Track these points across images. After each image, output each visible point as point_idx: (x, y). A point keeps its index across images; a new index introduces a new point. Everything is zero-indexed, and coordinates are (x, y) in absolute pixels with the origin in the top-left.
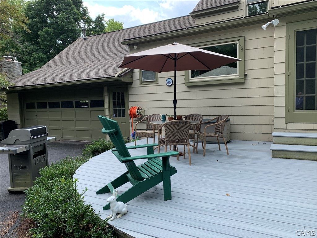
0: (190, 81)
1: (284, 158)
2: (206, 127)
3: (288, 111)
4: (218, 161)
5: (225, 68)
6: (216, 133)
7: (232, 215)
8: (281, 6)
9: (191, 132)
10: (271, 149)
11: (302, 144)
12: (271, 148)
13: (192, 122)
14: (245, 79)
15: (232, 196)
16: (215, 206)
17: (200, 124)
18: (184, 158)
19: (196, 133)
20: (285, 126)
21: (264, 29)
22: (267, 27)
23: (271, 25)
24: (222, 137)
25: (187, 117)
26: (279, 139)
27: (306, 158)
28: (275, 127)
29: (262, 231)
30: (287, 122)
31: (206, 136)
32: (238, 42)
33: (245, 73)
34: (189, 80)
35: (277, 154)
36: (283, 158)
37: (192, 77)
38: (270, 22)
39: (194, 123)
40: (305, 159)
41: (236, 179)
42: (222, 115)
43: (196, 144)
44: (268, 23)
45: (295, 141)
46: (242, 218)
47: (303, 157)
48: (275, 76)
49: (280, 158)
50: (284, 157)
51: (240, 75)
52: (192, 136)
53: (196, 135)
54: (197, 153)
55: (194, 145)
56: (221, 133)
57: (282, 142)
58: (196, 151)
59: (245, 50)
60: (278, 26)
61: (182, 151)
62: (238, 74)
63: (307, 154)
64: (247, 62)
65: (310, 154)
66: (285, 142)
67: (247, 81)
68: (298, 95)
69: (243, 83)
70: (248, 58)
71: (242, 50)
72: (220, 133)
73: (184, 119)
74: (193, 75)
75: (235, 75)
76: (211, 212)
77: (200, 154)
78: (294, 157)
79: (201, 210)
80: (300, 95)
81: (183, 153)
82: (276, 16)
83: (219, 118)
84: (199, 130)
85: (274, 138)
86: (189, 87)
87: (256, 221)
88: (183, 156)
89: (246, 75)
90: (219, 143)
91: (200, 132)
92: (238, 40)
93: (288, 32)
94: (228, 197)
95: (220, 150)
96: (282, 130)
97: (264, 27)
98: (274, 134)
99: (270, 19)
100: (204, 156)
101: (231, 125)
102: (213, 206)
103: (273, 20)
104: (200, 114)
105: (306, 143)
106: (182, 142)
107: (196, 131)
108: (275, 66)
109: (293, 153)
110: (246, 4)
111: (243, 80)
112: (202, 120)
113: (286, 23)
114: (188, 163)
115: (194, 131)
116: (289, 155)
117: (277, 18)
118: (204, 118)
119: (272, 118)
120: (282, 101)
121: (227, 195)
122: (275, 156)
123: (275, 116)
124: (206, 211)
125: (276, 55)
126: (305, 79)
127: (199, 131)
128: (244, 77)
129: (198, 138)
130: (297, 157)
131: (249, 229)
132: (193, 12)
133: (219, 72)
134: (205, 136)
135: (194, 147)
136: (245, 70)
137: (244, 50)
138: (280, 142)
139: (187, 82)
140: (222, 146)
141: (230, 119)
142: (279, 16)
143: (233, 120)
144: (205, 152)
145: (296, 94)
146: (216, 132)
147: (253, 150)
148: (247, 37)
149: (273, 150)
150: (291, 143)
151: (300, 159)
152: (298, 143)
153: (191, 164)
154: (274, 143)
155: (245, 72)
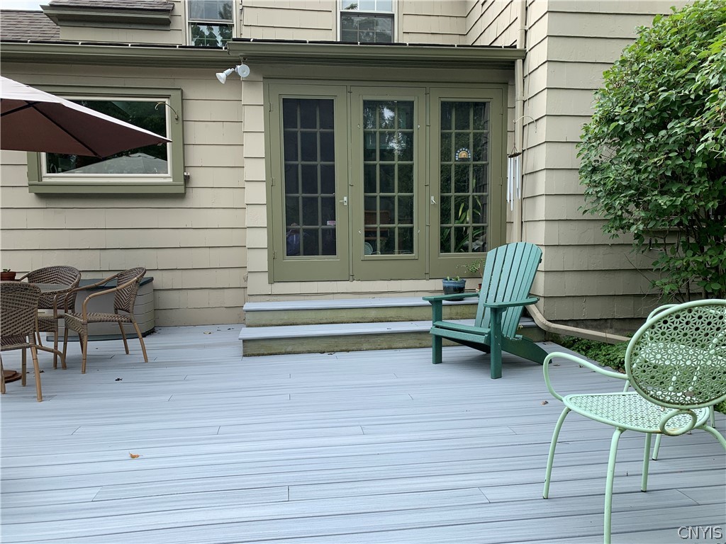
0: (45, 180)
1: (266, 355)
2: (87, 299)
3: (272, 258)
4: (118, 380)
5: (140, 158)
6: (116, 313)
7: (137, 502)
8: (252, 40)
9: (45, 313)
10: (240, 339)
11: (298, 322)
12: (240, 337)
13: (45, 288)
14: (185, 188)
15: (145, 456)
16: (97, 490)
17: (73, 293)
18: (24, 384)
19: (61, 317)
20: (268, 289)
21: (221, 80)
22: (228, 77)
23: (235, 75)
24: (131, 322)
25: (31, 276)
26: (258, 315)
27: (305, 350)
28: (249, 291)
29: (204, 521)
30: (272, 281)
31: (88, 322)
32: (166, 100)
33: (185, 174)
34: (40, 178)
35: (253, 349)
36: (263, 355)
37: (49, 171)
38: (233, 69)
39: (51, 289)
40: (303, 353)
41: (158, 414)
42: (129, 269)
43: (61, 345)
44: (229, 71)
45: (286, 318)
46: (163, 502)
47: (301, 349)
48: (247, 185)
49: (259, 355)
50: (265, 353)
51: (174, 177)
52: (46, 325)
53: (61, 322)
54: (64, 367)
55: (56, 346)
56: (128, 311)
57: (263, 323)
58: (61, 363)
59: (183, 121)
60: (249, 81)
61: (17, 367)
62: (169, 174)
63: (306, 341)
64: (190, 149)
65: (310, 340)
66: (267, 323)
67: (189, 191)
68: (289, 227)
69: (181, 196)
70: (191, 139)
71: (177, 119)
72: (126, 311)
73: (26, 280)
74: (53, 167)
75: (164, 177)
76: (84, 509)
77: (72, 368)
78: (283, 351)
79: (55, 512)
80: (294, 226)
81: (20, 371)
82: (244, 59)
83: (122, 275)
84: (72, 308)
85: (248, 316)
86: (41, 196)
87: (195, 500)
88: (20, 382)
89: (187, 179)
90: (124, 336)
91: (73, 312)
92: (168, 97)
93: (267, 96)
94: (134, 461)
95: (127, 353)
96: (264, 297)
97: (222, 76)
98: (247, 306)
99: (233, 64)
100: (84, 372)
101: (157, 293)
102: (91, 494)
103: (238, 67)
104: (72, 268)
105: (305, 321)
106: (12, 343)
107: (61, 312)
108: (247, 163)
109: (283, 342)
110: (187, 21)
111: (181, 190)
112: (78, 283)
113: (264, 78)
114: (34, 397)
115: (55, 312)
116: (276, 346)
117: (245, 63)
118: (84, 277)
119: (244, 272)
120: (261, 238)
121: (133, 457)
122: (249, 352)
123: (249, 269)
124: (69, 511)
125: (247, 139)
126: (300, 195)
127: (70, 311)
128: (183, 183)
129: (66, 329)
130: (289, 349)
131: (177, 522)
132: (52, 6)
133: (123, 164)
134: (85, 321)
135: (56, 353)
136: (185, 167)
137: (181, 120)
138: (258, 323)
139: (37, 182)
140: (134, 344)
141: (152, 279)
142: (251, 60)
143: (160, 280)
144: (85, 363)
145: (288, 224)
146: (116, 309)
147: (204, 346)
148: (189, 93)
149: (244, 341)
150: (279, 323)
151: (294, 353)
152: (292, 321)
153: (41, 398)
154: (248, 326)
155: (185, 171)
